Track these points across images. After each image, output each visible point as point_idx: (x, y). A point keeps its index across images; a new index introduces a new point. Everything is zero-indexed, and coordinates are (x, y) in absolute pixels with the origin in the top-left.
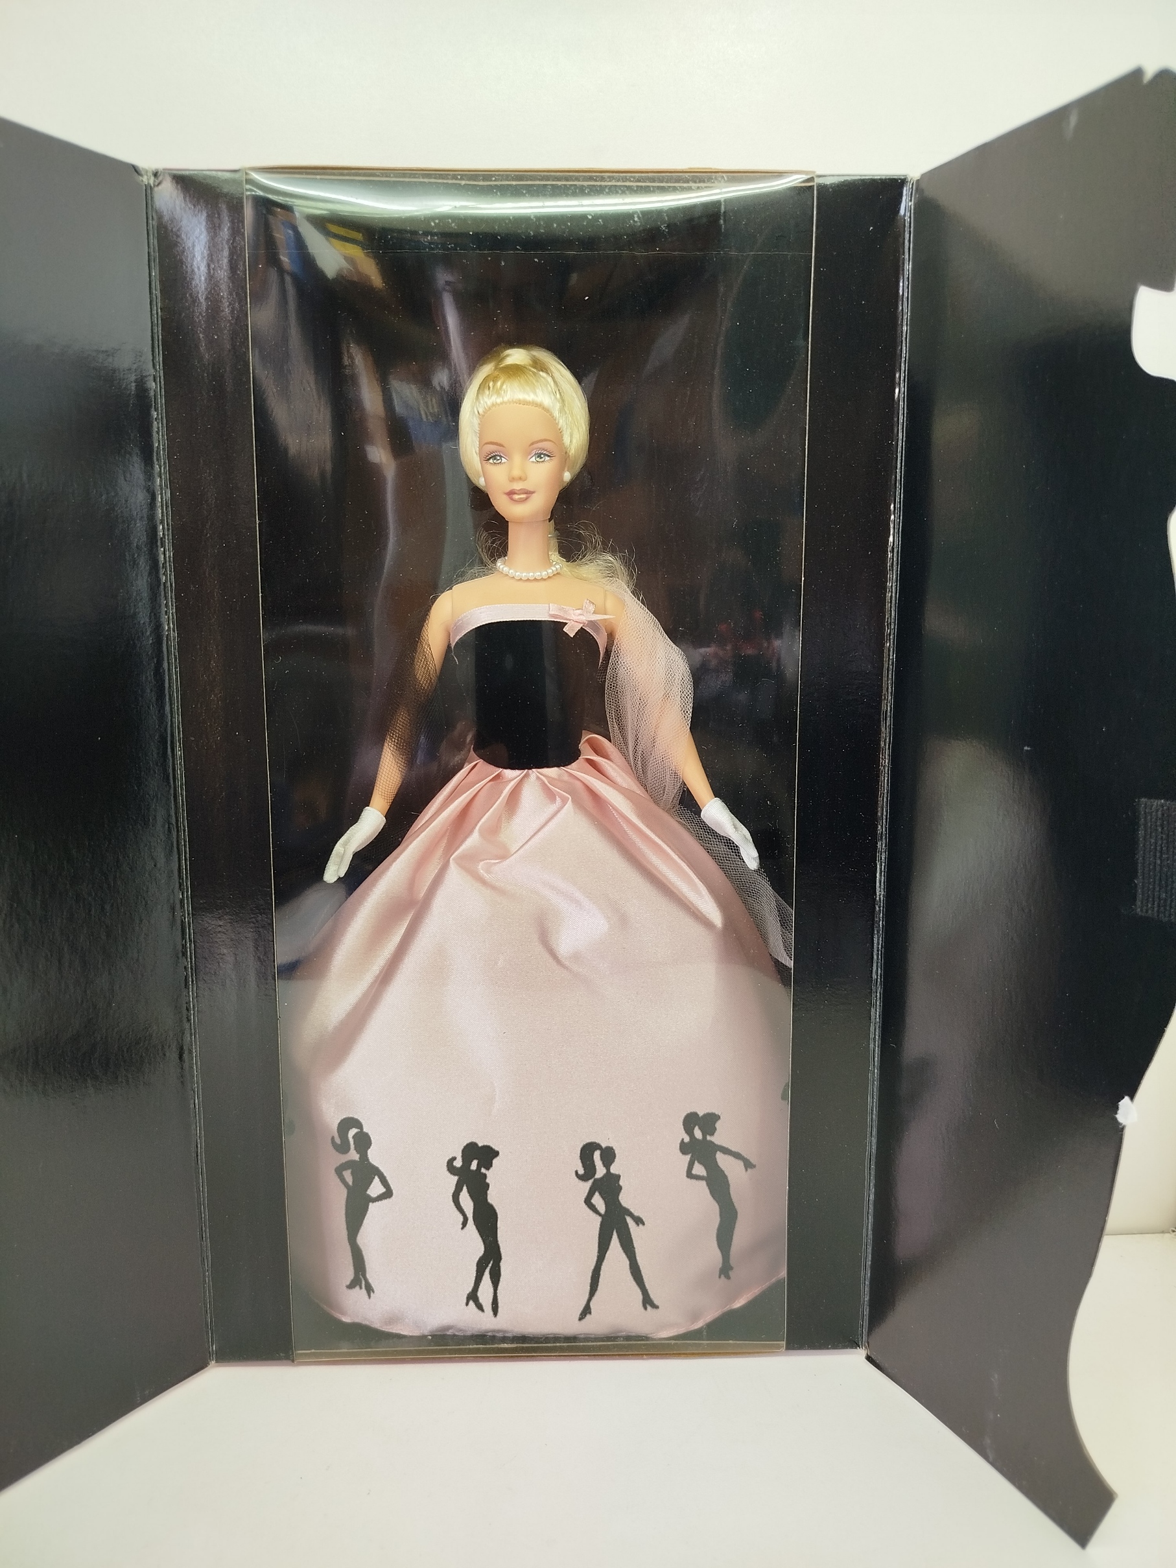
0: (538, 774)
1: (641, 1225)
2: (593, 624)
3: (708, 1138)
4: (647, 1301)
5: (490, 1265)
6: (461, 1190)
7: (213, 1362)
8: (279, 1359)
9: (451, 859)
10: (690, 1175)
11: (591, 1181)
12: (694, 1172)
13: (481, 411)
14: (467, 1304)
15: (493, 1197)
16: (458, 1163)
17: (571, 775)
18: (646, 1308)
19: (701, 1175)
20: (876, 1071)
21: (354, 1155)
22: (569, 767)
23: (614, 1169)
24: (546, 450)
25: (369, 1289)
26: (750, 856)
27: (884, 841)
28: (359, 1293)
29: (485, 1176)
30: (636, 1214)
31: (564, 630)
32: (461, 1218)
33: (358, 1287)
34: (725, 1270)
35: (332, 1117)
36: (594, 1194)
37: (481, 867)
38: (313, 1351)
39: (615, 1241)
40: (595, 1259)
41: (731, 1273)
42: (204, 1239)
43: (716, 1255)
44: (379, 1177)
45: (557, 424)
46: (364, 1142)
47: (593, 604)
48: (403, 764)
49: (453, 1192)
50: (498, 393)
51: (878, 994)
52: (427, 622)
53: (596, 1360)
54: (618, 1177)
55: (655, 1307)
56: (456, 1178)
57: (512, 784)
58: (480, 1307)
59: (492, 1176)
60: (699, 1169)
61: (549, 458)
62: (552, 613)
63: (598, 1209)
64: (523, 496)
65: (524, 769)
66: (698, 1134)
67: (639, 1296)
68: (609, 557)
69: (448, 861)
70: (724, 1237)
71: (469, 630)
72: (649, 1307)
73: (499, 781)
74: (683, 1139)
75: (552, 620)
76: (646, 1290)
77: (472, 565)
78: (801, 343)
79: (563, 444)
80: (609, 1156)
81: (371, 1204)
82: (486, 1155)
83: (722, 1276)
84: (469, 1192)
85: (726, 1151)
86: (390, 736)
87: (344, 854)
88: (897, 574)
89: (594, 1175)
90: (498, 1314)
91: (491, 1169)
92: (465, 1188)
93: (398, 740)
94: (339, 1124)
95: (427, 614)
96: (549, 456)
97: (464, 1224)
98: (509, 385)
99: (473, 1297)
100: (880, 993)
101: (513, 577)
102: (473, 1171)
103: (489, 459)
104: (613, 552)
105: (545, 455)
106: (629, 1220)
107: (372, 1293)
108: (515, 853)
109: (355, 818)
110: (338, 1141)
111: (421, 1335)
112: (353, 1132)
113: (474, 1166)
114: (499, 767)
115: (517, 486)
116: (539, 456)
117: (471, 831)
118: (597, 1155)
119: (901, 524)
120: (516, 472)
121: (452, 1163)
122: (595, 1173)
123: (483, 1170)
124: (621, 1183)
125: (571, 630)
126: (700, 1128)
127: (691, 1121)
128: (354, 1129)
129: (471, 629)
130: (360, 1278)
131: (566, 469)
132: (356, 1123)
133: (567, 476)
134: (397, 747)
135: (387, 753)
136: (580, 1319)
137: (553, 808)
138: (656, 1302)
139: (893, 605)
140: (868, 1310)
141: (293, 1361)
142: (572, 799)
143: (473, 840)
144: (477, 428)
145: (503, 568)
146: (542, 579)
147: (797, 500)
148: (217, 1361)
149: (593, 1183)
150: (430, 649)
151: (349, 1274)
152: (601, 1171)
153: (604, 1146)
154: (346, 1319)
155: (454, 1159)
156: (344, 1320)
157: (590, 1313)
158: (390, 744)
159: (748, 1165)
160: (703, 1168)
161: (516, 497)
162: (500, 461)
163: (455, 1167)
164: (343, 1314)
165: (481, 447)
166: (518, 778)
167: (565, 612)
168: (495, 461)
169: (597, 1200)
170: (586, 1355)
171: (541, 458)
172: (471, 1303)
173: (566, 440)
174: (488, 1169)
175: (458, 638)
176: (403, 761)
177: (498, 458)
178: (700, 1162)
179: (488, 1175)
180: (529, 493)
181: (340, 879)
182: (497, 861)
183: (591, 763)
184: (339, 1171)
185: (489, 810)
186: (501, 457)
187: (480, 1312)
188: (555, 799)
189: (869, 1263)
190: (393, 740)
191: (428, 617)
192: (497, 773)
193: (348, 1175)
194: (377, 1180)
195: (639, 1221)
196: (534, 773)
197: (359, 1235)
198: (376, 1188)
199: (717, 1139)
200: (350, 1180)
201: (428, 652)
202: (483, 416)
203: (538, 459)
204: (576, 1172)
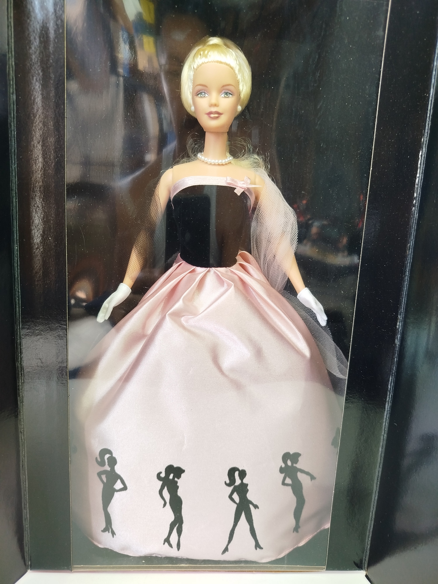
0: (215, 270)
1: (257, 509)
2: (248, 189)
3: (294, 465)
4: (257, 546)
5: (177, 526)
6: (164, 488)
7: (30, 570)
8: (64, 569)
9: (167, 314)
10: (284, 484)
11: (232, 487)
12: (286, 482)
13: (195, 67)
14: (164, 544)
15: (180, 493)
16: (163, 475)
17: (232, 272)
18: (256, 549)
19: (289, 483)
20: (385, 435)
21: (107, 468)
22: (231, 267)
23: (245, 481)
24: (230, 91)
25: (113, 533)
26: (323, 319)
27: (402, 315)
28: (108, 535)
29: (177, 482)
30: (255, 503)
31: (234, 191)
32: (163, 502)
33: (107, 532)
34: (296, 529)
35: (97, 448)
36: (234, 493)
37: (183, 320)
38: (82, 566)
39: (243, 516)
40: (232, 525)
41: (299, 530)
42: (26, 508)
43: (292, 522)
44: (120, 480)
45: (237, 77)
46: (113, 461)
47: (250, 179)
48: (142, 261)
49: (159, 489)
50: (206, 56)
51: (390, 396)
52: (158, 185)
53: (229, 573)
54: (247, 485)
55: (261, 548)
56: (161, 483)
57: (201, 275)
58: (170, 545)
59: (180, 482)
60: (288, 481)
61: (231, 96)
62: (228, 181)
63: (236, 500)
64: (216, 115)
65: (208, 267)
66: (289, 463)
67: (253, 543)
68: (256, 156)
69: (165, 315)
70: (297, 513)
71: (182, 189)
72: (258, 548)
73: (193, 273)
74: (281, 466)
75: (228, 186)
76: (257, 540)
77: (183, 157)
78: (381, 33)
79: (239, 89)
80: (243, 474)
81: (115, 492)
82: (178, 472)
83: (295, 532)
84: (168, 489)
85: (302, 471)
86: (136, 246)
87: (108, 308)
88: (423, 170)
89: (235, 484)
90: (180, 549)
91: (180, 479)
92: (166, 488)
93: (140, 248)
94: (100, 451)
95: (159, 181)
96: (231, 94)
97: (165, 505)
98: (212, 52)
99: (167, 540)
100: (391, 396)
101: (207, 163)
102: (170, 479)
103: (198, 95)
104: (258, 154)
105: (229, 93)
106: (251, 506)
107: (114, 535)
108: (202, 313)
109: (115, 289)
110: (99, 460)
111: (139, 556)
112: (107, 456)
113: (171, 476)
114: (194, 266)
115: (214, 109)
116: (226, 94)
117: (178, 300)
118: (237, 474)
119: (427, 141)
120: (214, 101)
121: (160, 475)
122: (235, 483)
123: (176, 479)
124: (248, 488)
125: (238, 192)
126: (290, 460)
127: (286, 457)
128: (108, 455)
129: (183, 189)
130: (108, 527)
131: (239, 105)
132: (110, 452)
133: (240, 108)
134: (139, 252)
135: (133, 255)
136: (222, 554)
137: (222, 290)
138: (262, 546)
139: (419, 187)
140: (369, 553)
141: (71, 571)
142: (234, 285)
143: (179, 305)
144: (192, 77)
145: (201, 157)
146: (222, 165)
147: (371, 124)
148: (31, 570)
149: (234, 488)
150: (159, 200)
151: (103, 525)
152: (238, 482)
153: (240, 469)
154: (100, 546)
155: (161, 473)
156: (100, 547)
157: (228, 551)
158: (135, 250)
159: (313, 478)
160: (290, 480)
161: (212, 116)
162: (204, 95)
163: (161, 477)
164: (100, 543)
165: (193, 89)
166: (204, 272)
167: (235, 182)
168: (201, 96)
169: (236, 497)
170: (224, 571)
171: (227, 95)
172: (166, 543)
173: (241, 87)
174: (178, 478)
175: (175, 193)
176: (142, 260)
177: (204, 94)
178: (289, 477)
179: (178, 482)
180: (220, 114)
181: (105, 320)
182: (192, 317)
183: (241, 265)
184: (99, 474)
185: (189, 288)
186: (205, 93)
187: (170, 548)
188: (224, 284)
189: (371, 530)
190: (137, 248)
191: (159, 182)
192: (193, 269)
193: (104, 477)
194: (119, 481)
195: (256, 507)
196: (213, 269)
197: (109, 507)
198: (119, 485)
199: (298, 466)
200: (105, 480)
201: (158, 201)
202: (196, 69)
203: (226, 96)
204: (225, 482)
